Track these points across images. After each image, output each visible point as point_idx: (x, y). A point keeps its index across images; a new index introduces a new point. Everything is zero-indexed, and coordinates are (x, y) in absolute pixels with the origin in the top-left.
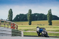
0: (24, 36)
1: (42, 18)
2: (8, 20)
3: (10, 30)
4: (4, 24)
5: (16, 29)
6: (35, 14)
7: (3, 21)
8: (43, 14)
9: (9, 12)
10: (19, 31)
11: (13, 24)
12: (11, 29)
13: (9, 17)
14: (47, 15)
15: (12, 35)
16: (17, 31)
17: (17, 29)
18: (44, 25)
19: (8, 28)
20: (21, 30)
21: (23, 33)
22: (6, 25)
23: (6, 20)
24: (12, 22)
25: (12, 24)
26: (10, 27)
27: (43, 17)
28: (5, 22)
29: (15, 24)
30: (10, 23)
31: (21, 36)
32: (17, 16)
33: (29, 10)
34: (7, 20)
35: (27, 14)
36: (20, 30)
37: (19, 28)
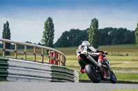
0: (81, 81)
1: (124, 38)
2: (44, 43)
3: (48, 67)
4: (34, 54)
5: (61, 64)
6: (107, 30)
7: (32, 47)
8: (125, 29)
9: (46, 25)
10: (69, 70)
11: (55, 52)
12: (51, 65)
13: (45, 37)
14: (134, 32)
15: (52, 78)
16: (65, 69)
17: (64, 64)
18: (127, 55)
19: (42, 63)
20: (74, 67)
21: (78, 74)
22: (37, 56)
23: (39, 44)
24: (51, 49)
25: (52, 54)
26: (48, 61)
27: (125, 36)
28: (37, 48)
29: (60, 54)
30: (48, 51)
31: (73, 81)
32: (65, 34)
33: (92, 21)
34: (42, 43)
35: (88, 29)
36: (70, 66)
37: (68, 63)
